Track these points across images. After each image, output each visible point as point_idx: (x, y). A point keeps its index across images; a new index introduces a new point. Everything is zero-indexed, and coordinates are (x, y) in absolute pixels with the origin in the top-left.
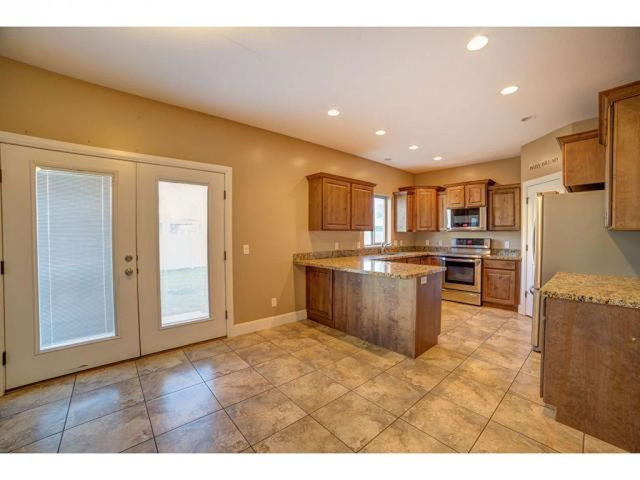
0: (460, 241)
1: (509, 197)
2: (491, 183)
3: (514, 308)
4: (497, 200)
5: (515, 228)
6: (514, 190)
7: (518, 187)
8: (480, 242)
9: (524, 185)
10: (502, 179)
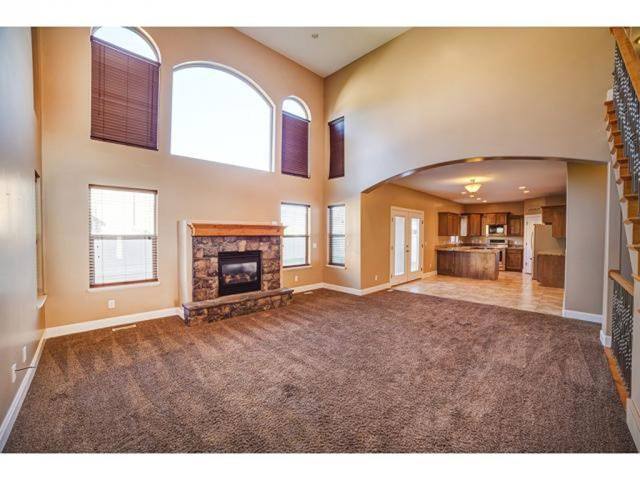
0: (492, 241)
1: (517, 221)
2: (509, 213)
3: (520, 271)
4: (512, 222)
5: (521, 235)
6: (521, 218)
7: (523, 217)
8: (503, 241)
9: (526, 216)
10: (515, 212)
